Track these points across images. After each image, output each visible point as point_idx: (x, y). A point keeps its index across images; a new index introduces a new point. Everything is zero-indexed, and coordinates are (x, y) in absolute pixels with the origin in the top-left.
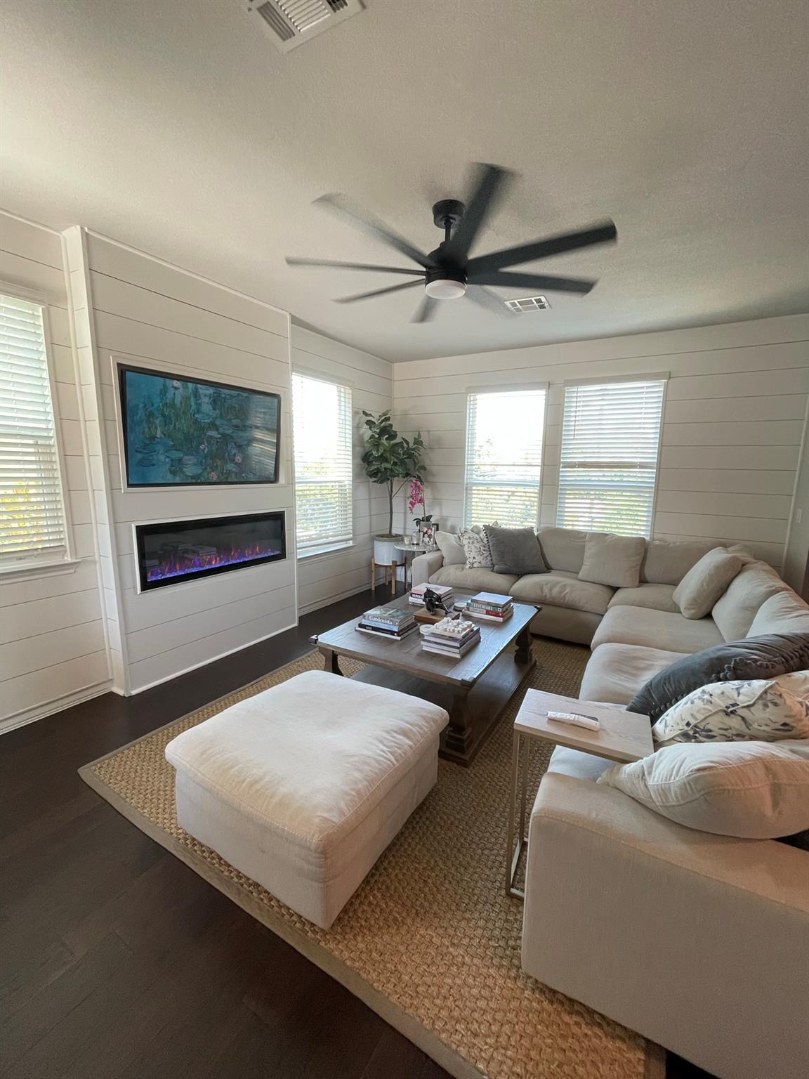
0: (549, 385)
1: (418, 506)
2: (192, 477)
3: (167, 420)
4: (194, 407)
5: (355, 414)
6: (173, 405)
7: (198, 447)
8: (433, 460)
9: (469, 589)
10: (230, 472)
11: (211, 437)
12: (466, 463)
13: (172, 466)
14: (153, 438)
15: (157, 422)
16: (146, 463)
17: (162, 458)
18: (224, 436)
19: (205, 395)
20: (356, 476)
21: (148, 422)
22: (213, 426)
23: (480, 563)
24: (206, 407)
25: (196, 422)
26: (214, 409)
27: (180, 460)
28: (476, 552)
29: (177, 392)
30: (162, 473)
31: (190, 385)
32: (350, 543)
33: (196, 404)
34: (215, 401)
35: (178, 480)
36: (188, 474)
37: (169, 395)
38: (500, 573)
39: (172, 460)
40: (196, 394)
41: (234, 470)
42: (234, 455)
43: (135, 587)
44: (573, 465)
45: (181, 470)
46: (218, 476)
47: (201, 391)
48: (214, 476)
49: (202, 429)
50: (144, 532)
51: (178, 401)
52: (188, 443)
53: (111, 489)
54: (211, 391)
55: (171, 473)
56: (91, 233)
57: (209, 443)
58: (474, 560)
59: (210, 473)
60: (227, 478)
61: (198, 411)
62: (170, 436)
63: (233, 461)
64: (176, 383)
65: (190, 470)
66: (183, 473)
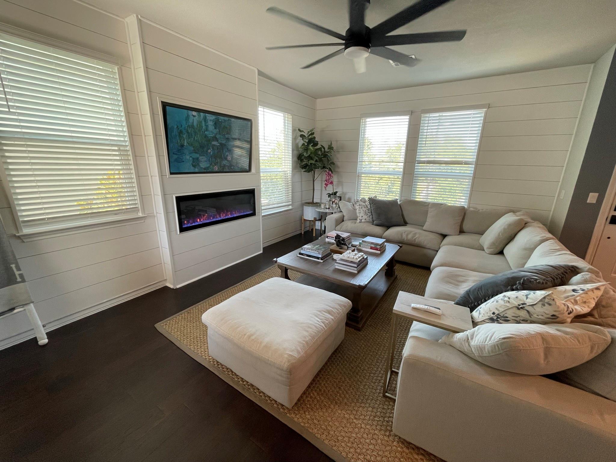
0: (411, 113)
1: (330, 186)
2: (205, 169)
3: (189, 136)
4: (204, 127)
5: (294, 130)
6: (193, 126)
7: (207, 151)
8: (339, 159)
9: (358, 234)
10: (225, 166)
11: (214, 145)
12: (358, 161)
13: (193, 162)
14: (182, 146)
15: (185, 136)
16: (179, 161)
17: (188, 157)
18: (221, 144)
19: (210, 120)
20: (294, 168)
21: (180, 136)
22: (215, 139)
23: (365, 219)
24: (211, 127)
25: (206, 136)
26: (215, 128)
27: (198, 159)
28: (363, 213)
29: (195, 118)
30: (188, 167)
31: (202, 114)
32: (290, 207)
33: (206, 125)
34: (216, 124)
35: (197, 170)
36: (202, 166)
37: (191, 121)
38: (377, 225)
39: (193, 159)
40: (205, 119)
41: (227, 164)
42: (227, 155)
43: (176, 230)
44: (424, 162)
45: (198, 165)
46: (219, 168)
47: (208, 118)
48: (216, 168)
49: (209, 141)
50: (180, 200)
51: (195, 124)
52: (202, 148)
53: (162, 176)
54: (213, 117)
55: (193, 166)
56: (142, 19)
57: (213, 148)
58: (362, 218)
59: (213, 166)
60: (223, 169)
61: (207, 130)
62: (192, 145)
63: (226, 159)
64: (194, 113)
65: (203, 165)
66: (199, 166)
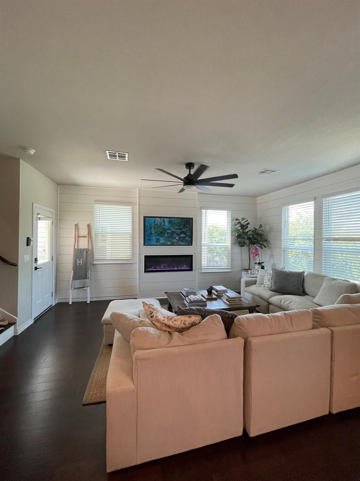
0: (315, 199)
2: (162, 243)
3: (155, 229)
4: (163, 224)
5: (232, 220)
7: (164, 235)
8: (271, 237)
10: (174, 242)
11: (168, 232)
12: (283, 238)
14: (151, 233)
15: (153, 229)
16: (149, 240)
17: (154, 238)
18: (172, 231)
19: (167, 221)
20: (233, 244)
21: (150, 229)
22: (169, 229)
23: (268, 285)
24: (167, 224)
25: (164, 228)
26: (169, 224)
27: (159, 239)
28: (267, 280)
29: (158, 221)
30: (154, 242)
31: (162, 219)
32: (230, 270)
34: (170, 222)
35: (158, 244)
37: (156, 222)
39: (156, 239)
41: (176, 241)
42: (176, 237)
44: (329, 239)
45: (159, 241)
46: (170, 243)
47: (165, 220)
48: (169, 243)
49: (165, 230)
50: (146, 257)
51: (158, 224)
52: (161, 234)
53: (140, 246)
54: (168, 219)
55: (156, 242)
57: (167, 234)
59: (167, 242)
60: (173, 244)
62: (156, 233)
63: (175, 239)
64: (158, 219)
66: (160, 242)
